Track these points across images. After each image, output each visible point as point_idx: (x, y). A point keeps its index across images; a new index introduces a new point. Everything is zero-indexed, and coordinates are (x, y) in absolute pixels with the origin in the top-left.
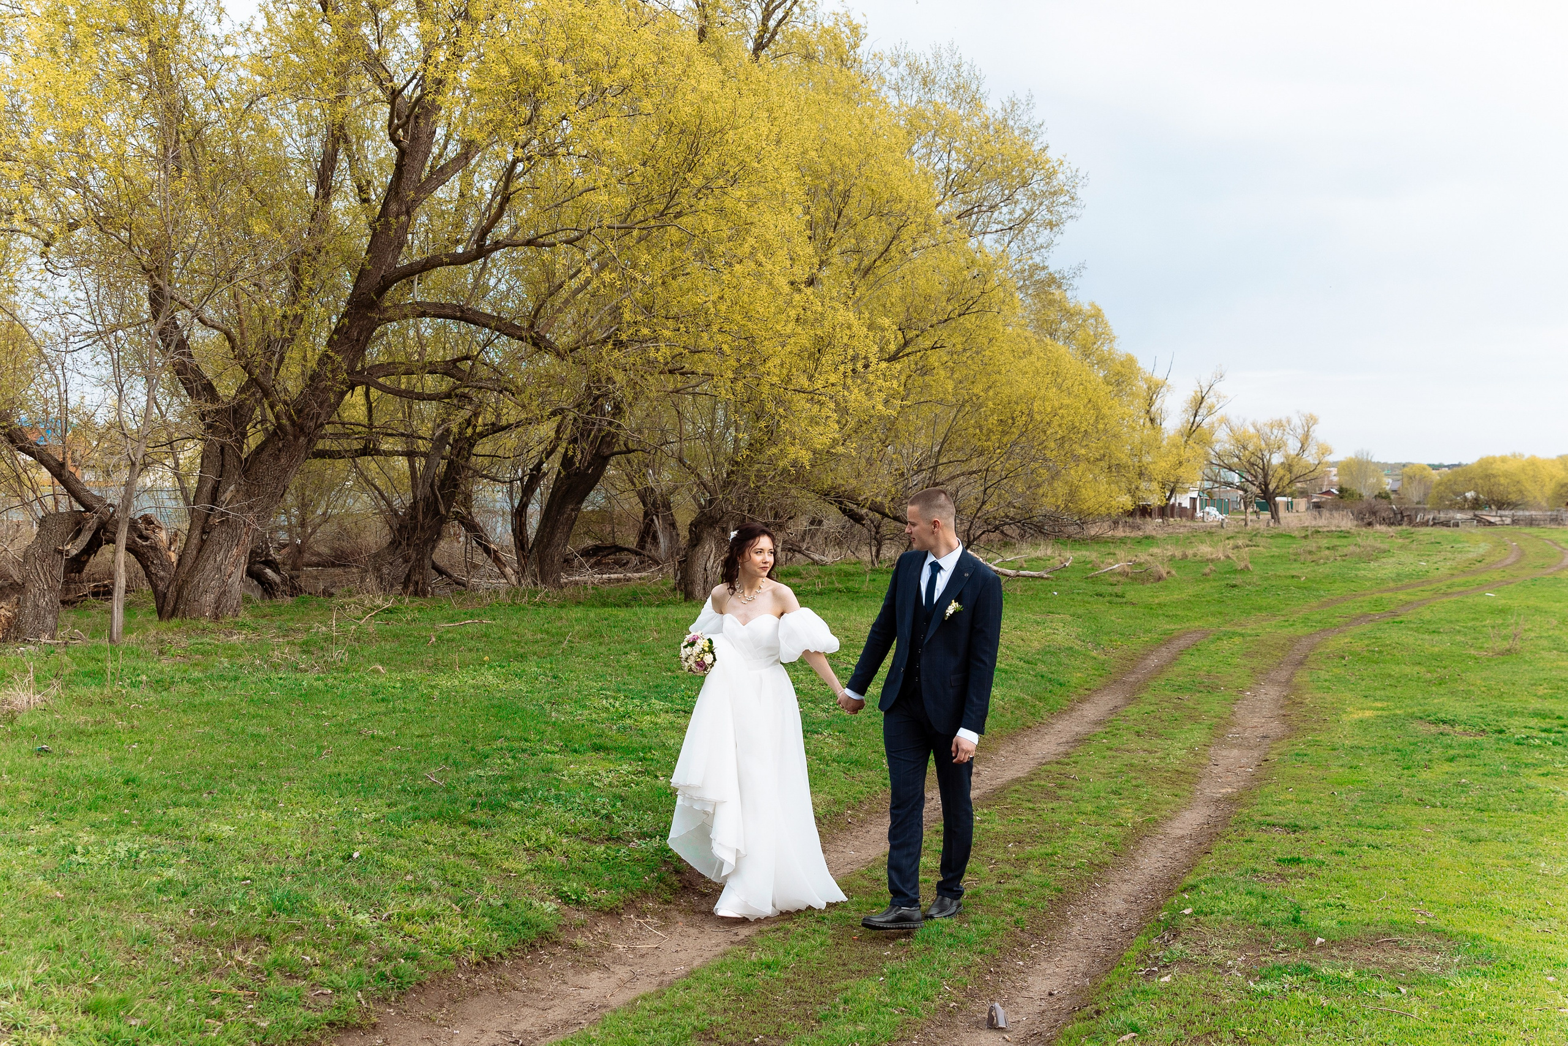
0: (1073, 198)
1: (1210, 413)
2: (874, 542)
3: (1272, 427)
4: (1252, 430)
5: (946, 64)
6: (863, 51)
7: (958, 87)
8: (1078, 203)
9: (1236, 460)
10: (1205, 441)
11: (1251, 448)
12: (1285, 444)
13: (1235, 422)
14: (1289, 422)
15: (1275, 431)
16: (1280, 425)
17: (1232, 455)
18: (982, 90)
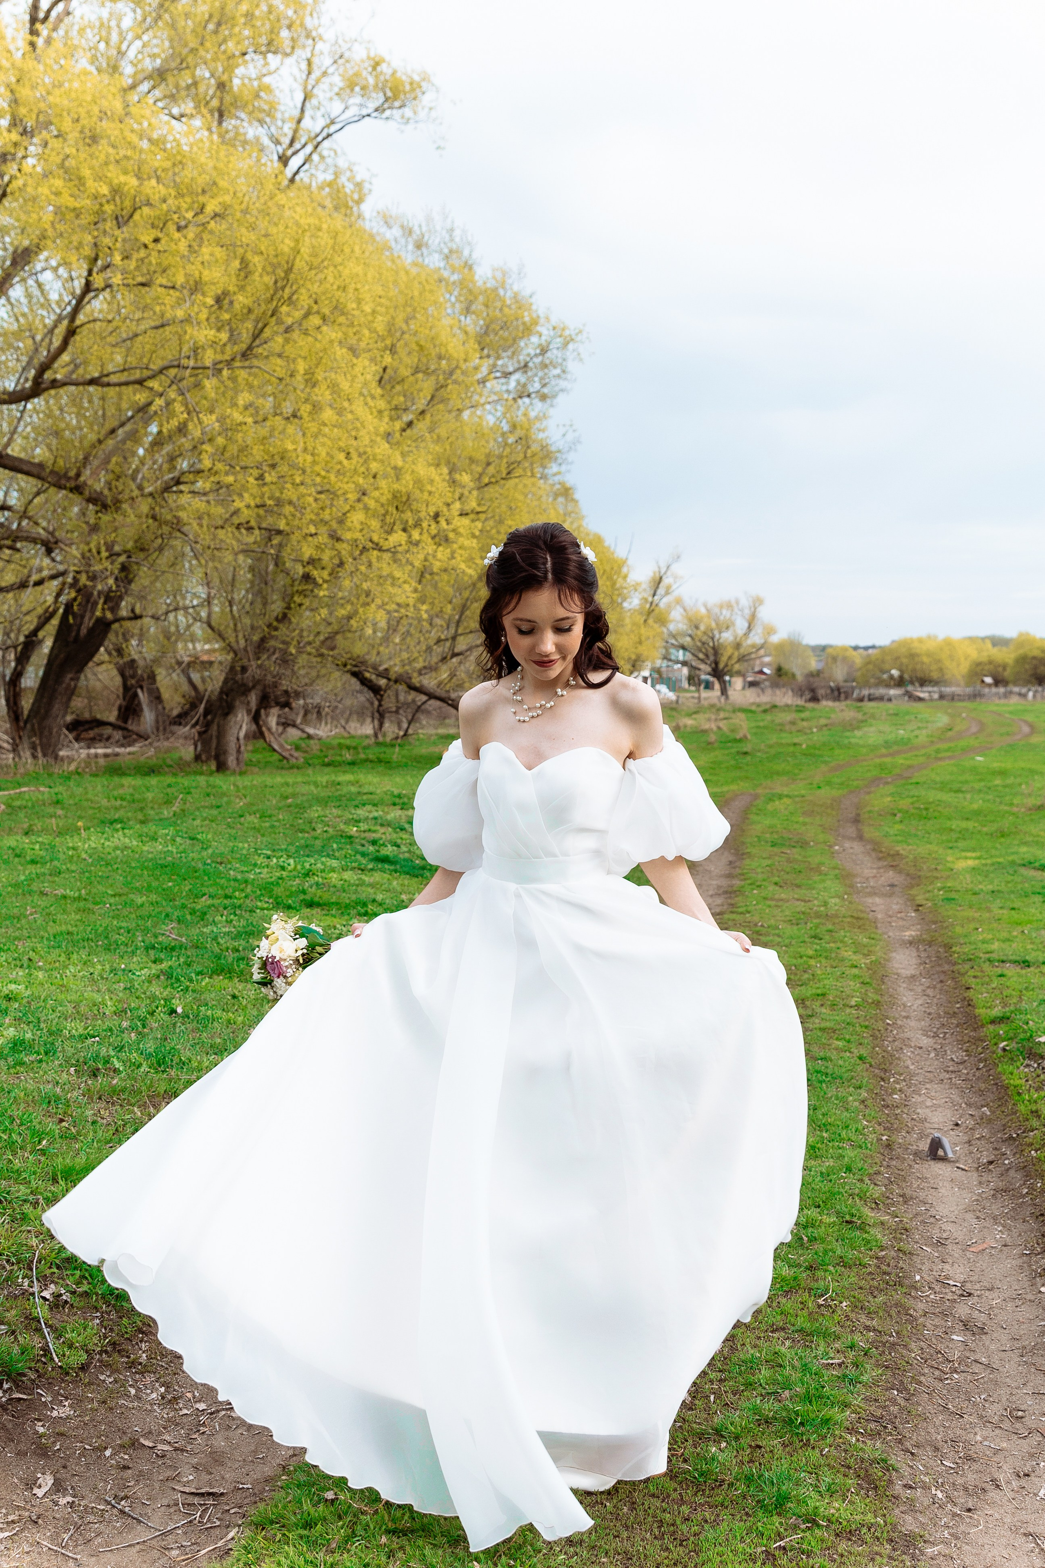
0: (564, 371)
1: (667, 593)
2: (377, 715)
3: (721, 607)
4: (703, 611)
5: (438, 228)
6: (367, 208)
7: (451, 251)
8: (569, 376)
9: (688, 639)
10: (662, 621)
11: (702, 628)
12: (733, 624)
13: (688, 602)
14: (737, 603)
15: (724, 612)
16: (729, 606)
17: (684, 634)
18: (474, 256)
